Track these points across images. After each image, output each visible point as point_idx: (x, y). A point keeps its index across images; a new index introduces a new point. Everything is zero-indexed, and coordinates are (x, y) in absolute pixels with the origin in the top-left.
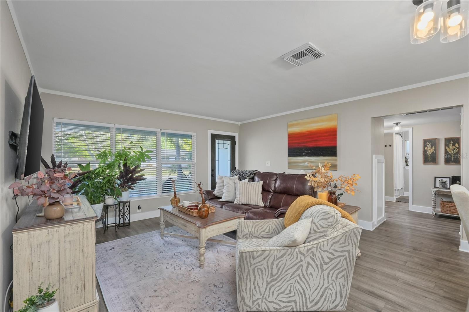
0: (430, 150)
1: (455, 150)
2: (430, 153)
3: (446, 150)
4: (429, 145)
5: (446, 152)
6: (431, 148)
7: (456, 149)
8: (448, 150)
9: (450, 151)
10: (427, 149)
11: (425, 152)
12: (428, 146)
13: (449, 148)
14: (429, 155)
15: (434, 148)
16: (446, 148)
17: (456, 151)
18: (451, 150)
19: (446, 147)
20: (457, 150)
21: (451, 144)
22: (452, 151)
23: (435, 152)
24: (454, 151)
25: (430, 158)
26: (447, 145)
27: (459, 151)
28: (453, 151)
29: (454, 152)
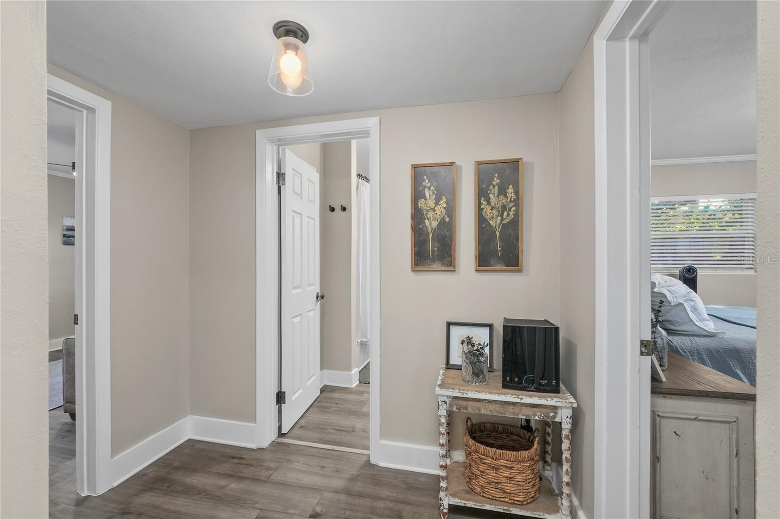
0: (434, 210)
1: (505, 214)
2: (435, 224)
3: (480, 210)
4: (429, 188)
5: (481, 220)
6: (437, 204)
7: (510, 209)
8: (487, 211)
9: (492, 218)
10: (424, 207)
11: (418, 216)
12: (427, 193)
13: (489, 203)
14: (430, 230)
15: (446, 203)
16: (480, 204)
17: (508, 215)
18: (495, 212)
19: (479, 200)
20: (512, 213)
21: (494, 186)
22: (497, 216)
23: (447, 220)
24: (502, 216)
25: (433, 246)
26: (482, 193)
27: (517, 215)
28: (500, 218)
29: (502, 220)
